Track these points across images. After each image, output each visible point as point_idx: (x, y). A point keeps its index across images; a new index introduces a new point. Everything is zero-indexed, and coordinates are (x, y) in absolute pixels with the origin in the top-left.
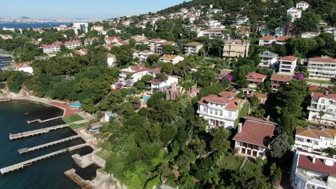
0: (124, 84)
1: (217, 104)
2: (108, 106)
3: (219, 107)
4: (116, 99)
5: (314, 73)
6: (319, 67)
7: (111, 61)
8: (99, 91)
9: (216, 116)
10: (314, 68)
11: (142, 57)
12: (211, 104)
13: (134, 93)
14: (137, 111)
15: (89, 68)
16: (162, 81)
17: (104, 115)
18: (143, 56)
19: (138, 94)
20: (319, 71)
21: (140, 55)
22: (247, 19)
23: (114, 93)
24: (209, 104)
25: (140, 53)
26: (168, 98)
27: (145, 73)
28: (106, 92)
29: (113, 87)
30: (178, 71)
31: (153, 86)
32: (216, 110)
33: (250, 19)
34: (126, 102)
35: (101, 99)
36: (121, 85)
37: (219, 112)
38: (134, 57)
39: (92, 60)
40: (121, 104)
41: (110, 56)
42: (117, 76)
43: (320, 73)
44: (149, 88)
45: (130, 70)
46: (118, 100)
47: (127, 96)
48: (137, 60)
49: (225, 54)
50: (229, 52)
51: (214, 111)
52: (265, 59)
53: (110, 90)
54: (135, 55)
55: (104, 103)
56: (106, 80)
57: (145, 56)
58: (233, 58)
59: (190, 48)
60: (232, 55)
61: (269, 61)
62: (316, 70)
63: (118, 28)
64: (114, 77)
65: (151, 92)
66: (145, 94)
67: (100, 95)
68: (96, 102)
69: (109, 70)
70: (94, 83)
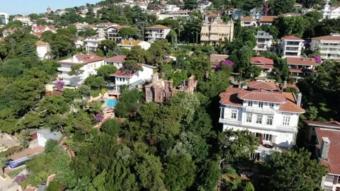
0: (67, 82)
1: (261, 105)
2: (42, 120)
3: (266, 108)
4: (55, 107)
5: (325, 55)
6: (333, 47)
7: (42, 51)
8: (25, 95)
9: (258, 125)
10: (326, 49)
11: (90, 45)
12: (250, 103)
13: (88, 95)
14: (98, 126)
15: (6, 61)
16: (133, 72)
17: (35, 136)
18: (91, 43)
19: (94, 96)
20: (333, 52)
21: (86, 43)
22: (210, 3)
23: (51, 98)
24: (245, 105)
25: (87, 40)
26: (149, 99)
27: (99, 65)
28: (38, 96)
29: (49, 88)
30: (152, 59)
31: (118, 82)
32: (260, 115)
33: (214, 3)
34: (75, 111)
35: (28, 108)
36: (62, 85)
37: (265, 119)
38: (78, 47)
39: (12, 51)
40: (65, 116)
41: (41, 45)
42: (54, 71)
43: (333, 55)
44: (112, 85)
45: (75, 60)
46: (59, 108)
47: (75, 101)
48: (82, 50)
49: (203, 38)
50: (209, 35)
51: (254, 118)
52: (261, 40)
53: (43, 93)
54: (79, 43)
55: (34, 115)
56: (36, 77)
57: (94, 43)
58: (214, 42)
59: (154, 33)
60: (213, 38)
61: (266, 42)
62: (328, 52)
63: (49, 18)
64: (49, 73)
65: (116, 92)
66: (106, 95)
67: (27, 103)
68: (21, 114)
69: (41, 63)
70: (15, 83)
